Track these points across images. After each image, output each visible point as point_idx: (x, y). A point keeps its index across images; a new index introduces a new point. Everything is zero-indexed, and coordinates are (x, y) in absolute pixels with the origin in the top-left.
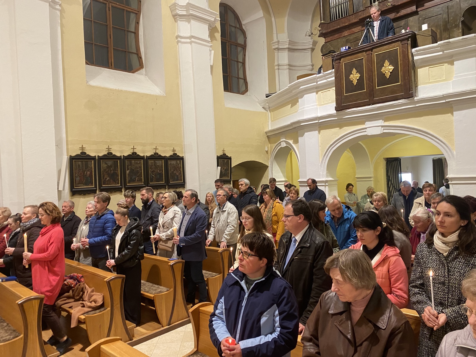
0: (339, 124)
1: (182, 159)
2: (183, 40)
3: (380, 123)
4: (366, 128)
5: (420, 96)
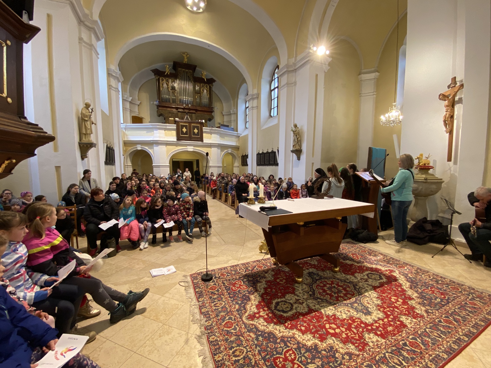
0: (176, 145)
1: (114, 150)
2: (112, 88)
3: (192, 147)
4: (187, 148)
5: (204, 142)
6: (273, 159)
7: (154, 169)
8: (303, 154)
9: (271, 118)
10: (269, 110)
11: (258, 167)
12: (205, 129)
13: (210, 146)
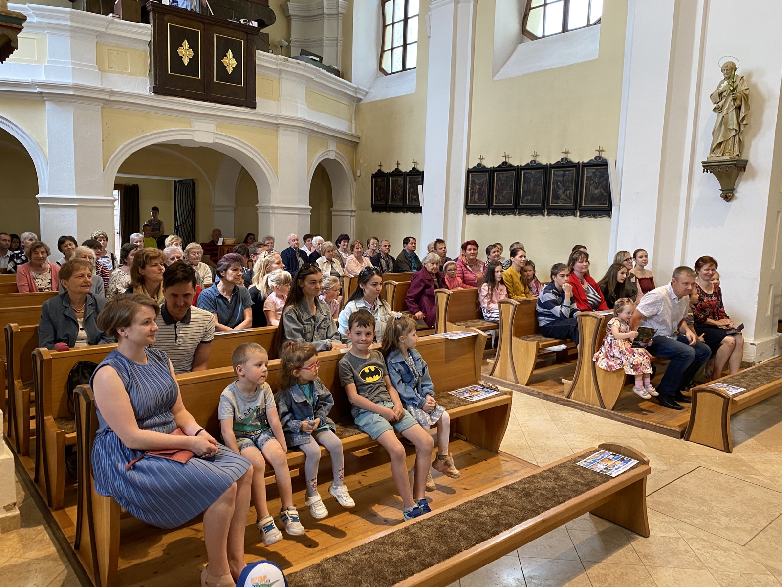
0: (149, 112)
3: (210, 126)
4: (193, 131)
5: (259, 109)
6: (571, 192)
7: (42, 211)
8: (753, 175)
9: (529, 43)
10: (520, 13)
11: (472, 217)
12: (263, 58)
13: (275, 126)
